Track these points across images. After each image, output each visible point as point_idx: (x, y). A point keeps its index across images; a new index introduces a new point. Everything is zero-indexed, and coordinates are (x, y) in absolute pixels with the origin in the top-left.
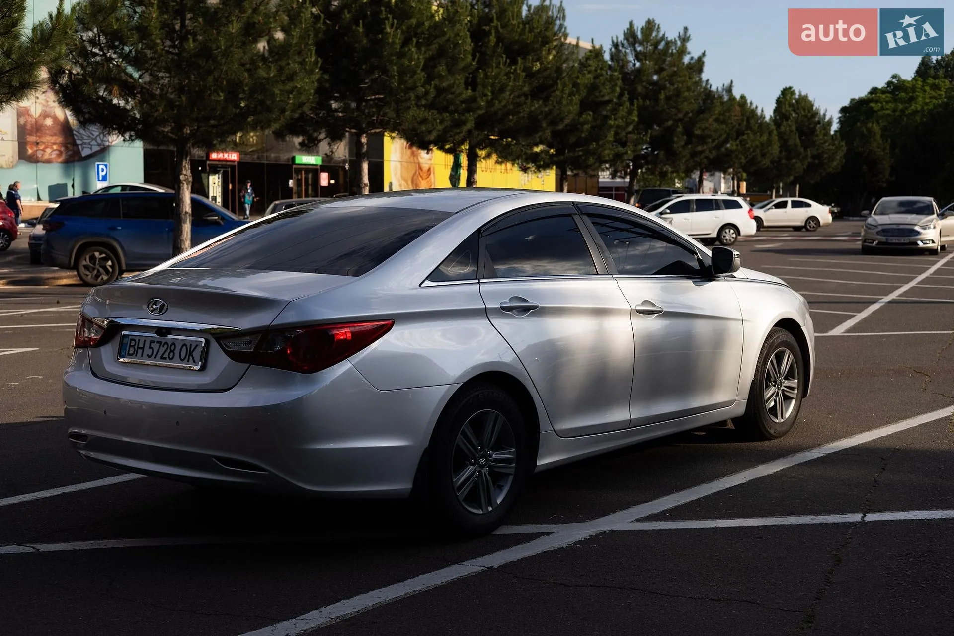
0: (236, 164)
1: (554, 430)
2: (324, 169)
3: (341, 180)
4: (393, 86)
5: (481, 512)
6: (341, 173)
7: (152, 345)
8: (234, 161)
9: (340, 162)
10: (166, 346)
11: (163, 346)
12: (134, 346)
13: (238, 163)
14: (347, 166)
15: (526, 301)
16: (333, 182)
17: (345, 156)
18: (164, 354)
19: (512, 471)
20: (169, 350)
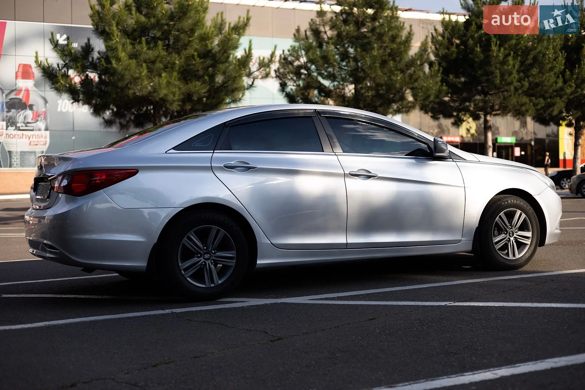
0: (459, 144)
1: (271, 243)
2: (517, 145)
3: (529, 152)
4: (496, 82)
5: (204, 286)
6: (529, 148)
8: (457, 142)
9: (528, 141)
13: (461, 143)
14: (533, 143)
15: (248, 164)
16: (523, 153)
17: (532, 137)
19: (233, 265)
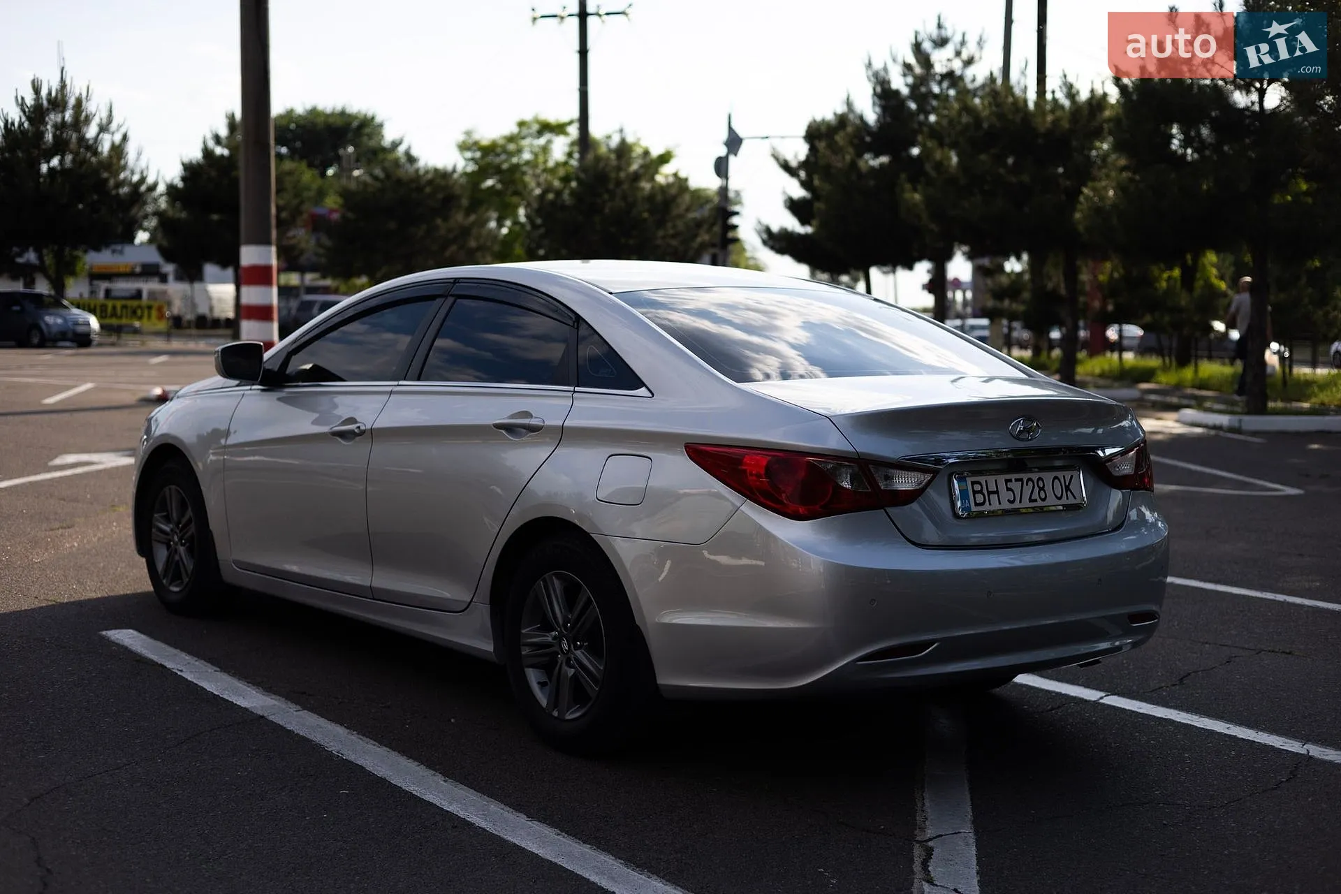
7: (1009, 485)
10: (1030, 484)
11: (1027, 485)
12: (981, 492)
18: (1031, 496)
20: (1037, 489)
